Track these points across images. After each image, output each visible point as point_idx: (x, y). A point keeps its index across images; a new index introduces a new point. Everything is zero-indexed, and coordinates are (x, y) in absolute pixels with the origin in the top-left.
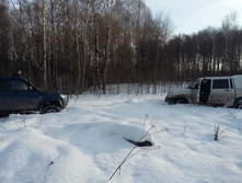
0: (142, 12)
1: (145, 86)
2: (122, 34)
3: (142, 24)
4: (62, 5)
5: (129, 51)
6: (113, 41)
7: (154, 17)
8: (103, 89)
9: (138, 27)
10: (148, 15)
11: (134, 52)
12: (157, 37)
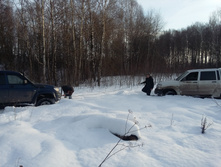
0: (134, 10)
1: (136, 78)
2: (116, 30)
3: (134, 21)
4: (61, 5)
5: (123, 46)
6: (107, 37)
7: (145, 14)
8: (98, 81)
9: (131, 24)
10: (140, 13)
11: (127, 47)
12: (148, 32)
